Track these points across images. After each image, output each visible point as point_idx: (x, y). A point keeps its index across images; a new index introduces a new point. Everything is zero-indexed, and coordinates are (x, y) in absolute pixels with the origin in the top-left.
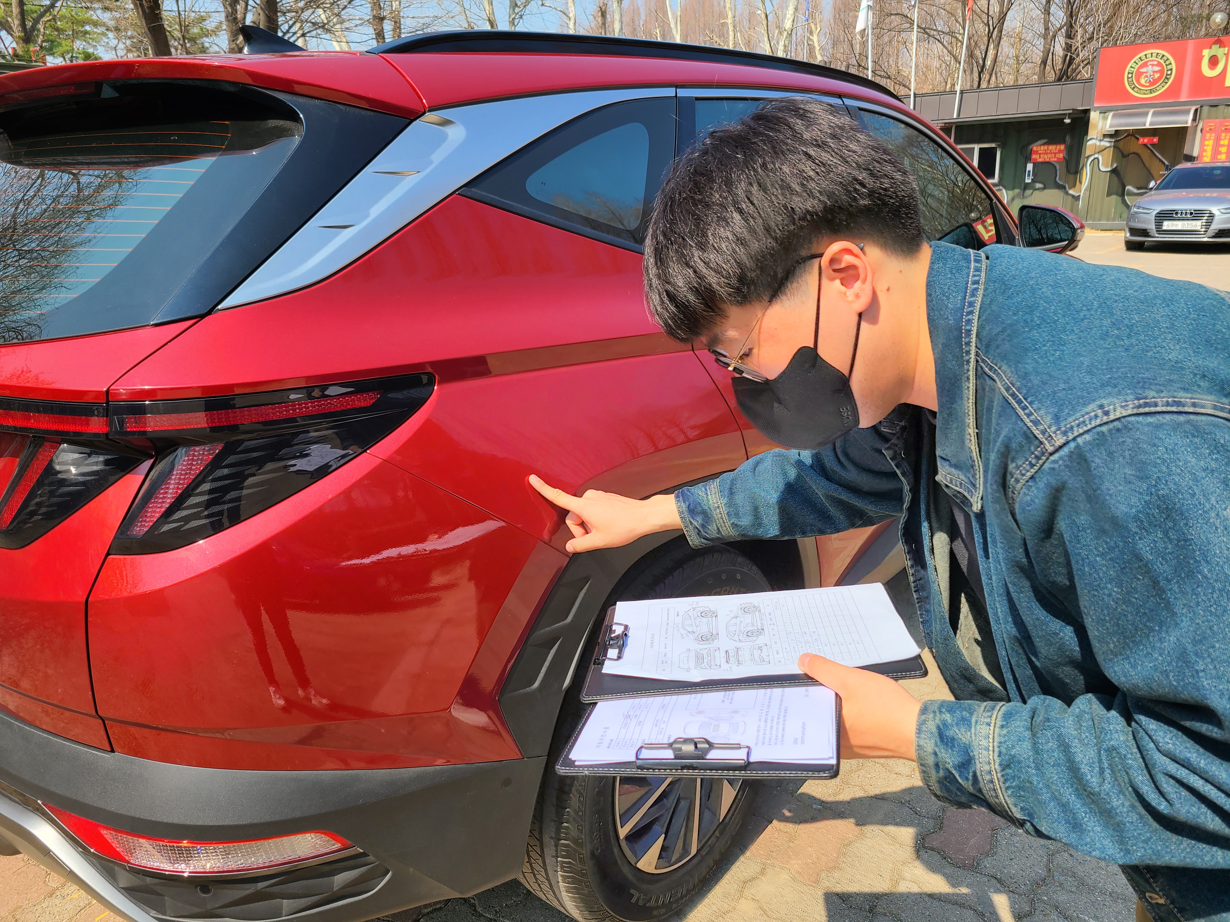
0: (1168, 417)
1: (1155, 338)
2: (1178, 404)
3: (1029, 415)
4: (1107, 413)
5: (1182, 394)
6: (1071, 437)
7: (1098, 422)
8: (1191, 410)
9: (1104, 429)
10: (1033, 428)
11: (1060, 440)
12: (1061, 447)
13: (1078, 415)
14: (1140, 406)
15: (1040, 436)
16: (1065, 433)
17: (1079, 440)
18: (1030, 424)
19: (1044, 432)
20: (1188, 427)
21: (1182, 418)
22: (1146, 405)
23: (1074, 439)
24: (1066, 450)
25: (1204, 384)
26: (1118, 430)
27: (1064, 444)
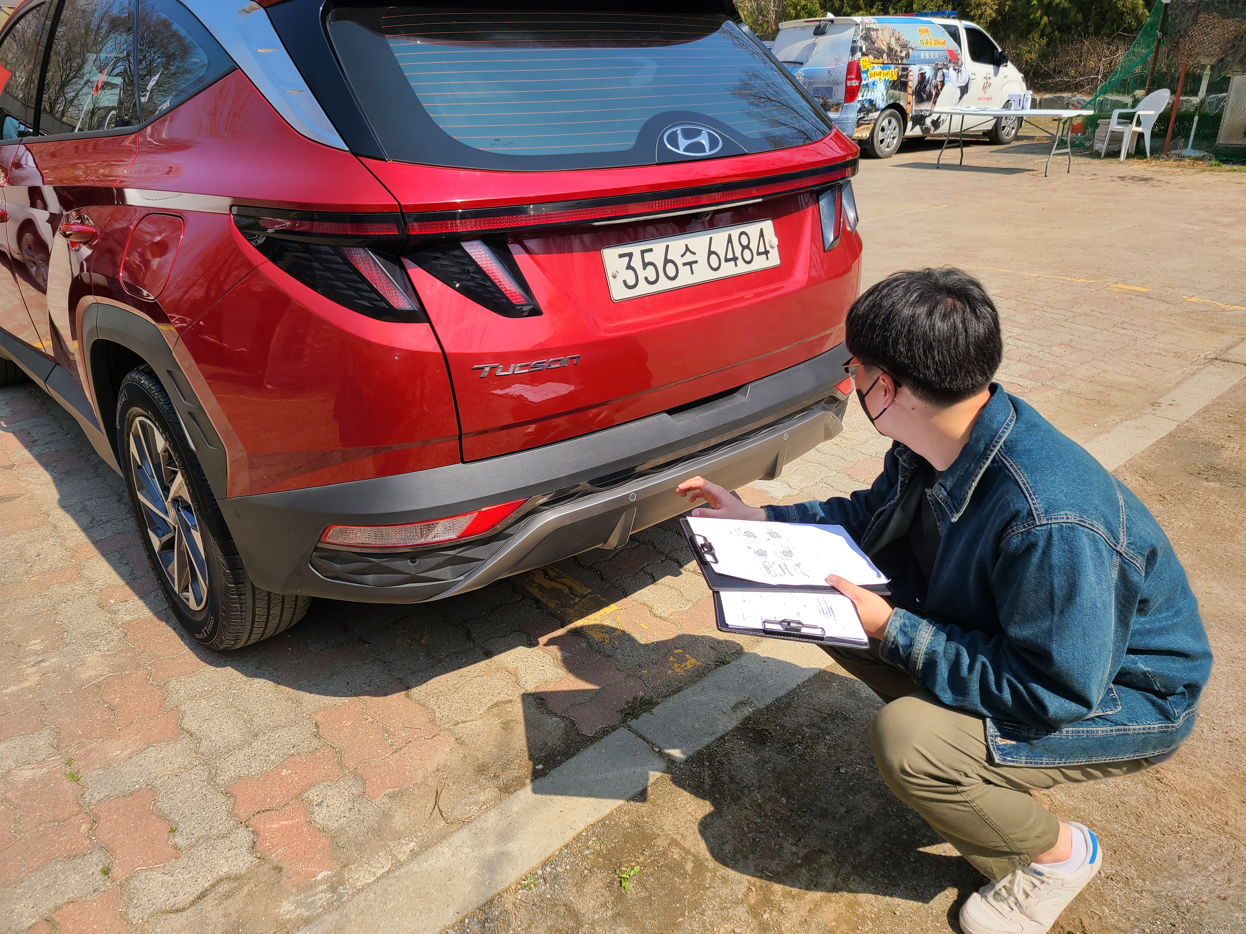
0: (1087, 530)
1: (1092, 490)
2: (1092, 525)
3: (1034, 504)
4: (1068, 518)
5: (1095, 522)
6: (1050, 522)
7: (1063, 521)
8: (1096, 530)
9: (1064, 525)
10: (1034, 511)
11: (1044, 522)
12: (1043, 525)
13: (1056, 514)
14: (1080, 521)
15: (1035, 516)
16: (1048, 520)
17: (1053, 525)
18: (1033, 509)
19: (1038, 515)
20: (1091, 537)
21: (1091, 532)
22: (1082, 521)
23: (1051, 524)
24: (1045, 527)
25: (1102, 520)
26: (1070, 528)
27: (1045, 524)
